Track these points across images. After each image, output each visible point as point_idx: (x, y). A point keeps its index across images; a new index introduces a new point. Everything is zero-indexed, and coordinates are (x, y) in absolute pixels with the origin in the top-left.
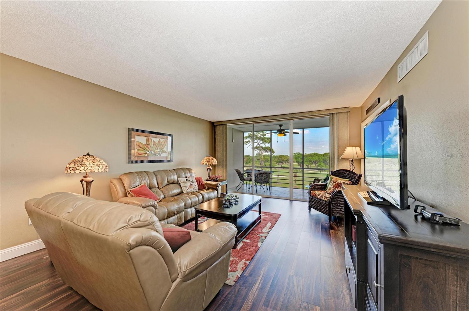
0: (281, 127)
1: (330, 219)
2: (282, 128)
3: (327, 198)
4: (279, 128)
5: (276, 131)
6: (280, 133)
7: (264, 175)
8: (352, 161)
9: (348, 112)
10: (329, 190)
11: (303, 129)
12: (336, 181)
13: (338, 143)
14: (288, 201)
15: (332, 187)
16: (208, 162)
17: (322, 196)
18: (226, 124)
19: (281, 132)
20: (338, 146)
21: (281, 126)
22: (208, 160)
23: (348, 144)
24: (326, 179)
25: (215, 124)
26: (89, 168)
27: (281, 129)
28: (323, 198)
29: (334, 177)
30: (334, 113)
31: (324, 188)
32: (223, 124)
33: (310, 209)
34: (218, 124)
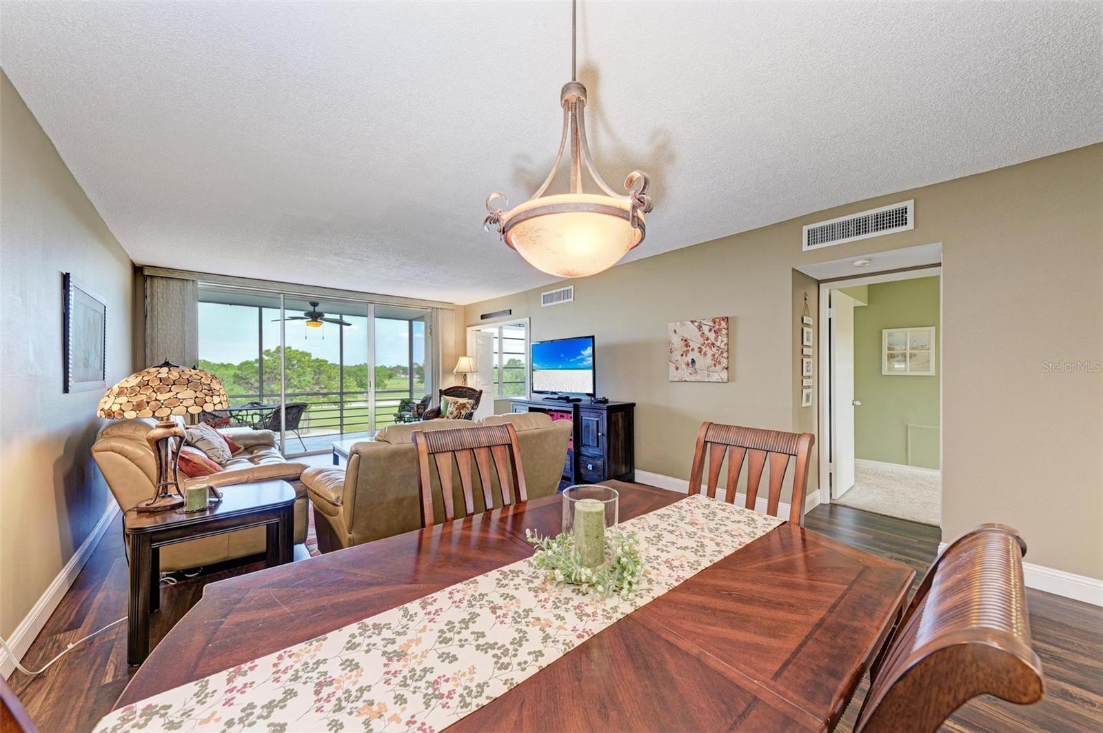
0: (316, 308)
2: (318, 309)
4: (311, 309)
5: (302, 314)
6: (313, 321)
8: (465, 375)
9: (451, 309)
12: (455, 402)
18: (195, 281)
19: (315, 317)
21: (314, 304)
25: (146, 273)
27: (314, 311)
29: (449, 398)
34: (162, 274)
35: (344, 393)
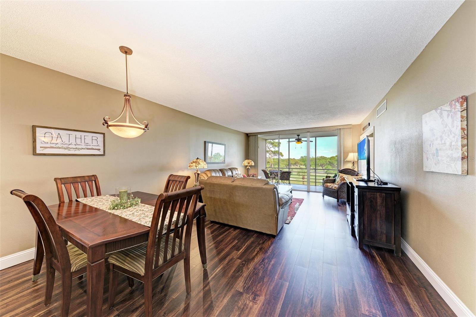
1: (338, 201)
2: (300, 137)
3: (336, 187)
5: (294, 140)
6: (298, 142)
7: (286, 174)
8: (353, 162)
9: (350, 128)
10: (337, 182)
11: (316, 137)
12: (342, 177)
13: (344, 150)
14: (306, 193)
15: (339, 180)
16: (249, 163)
17: (333, 187)
18: (257, 135)
19: (299, 140)
20: (344, 152)
21: (298, 136)
22: (248, 162)
23: (351, 151)
24: (336, 176)
25: (249, 135)
26: (203, 166)
27: (298, 138)
28: (334, 187)
29: (341, 174)
30: (341, 129)
31: (334, 181)
32: (255, 135)
33: (323, 196)
34: (251, 135)
35: (316, 169)
